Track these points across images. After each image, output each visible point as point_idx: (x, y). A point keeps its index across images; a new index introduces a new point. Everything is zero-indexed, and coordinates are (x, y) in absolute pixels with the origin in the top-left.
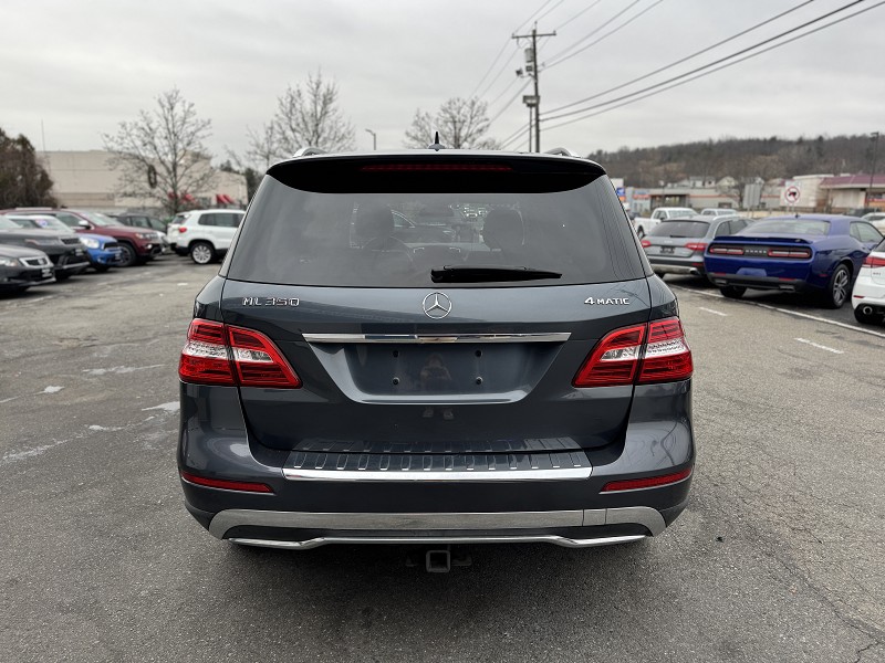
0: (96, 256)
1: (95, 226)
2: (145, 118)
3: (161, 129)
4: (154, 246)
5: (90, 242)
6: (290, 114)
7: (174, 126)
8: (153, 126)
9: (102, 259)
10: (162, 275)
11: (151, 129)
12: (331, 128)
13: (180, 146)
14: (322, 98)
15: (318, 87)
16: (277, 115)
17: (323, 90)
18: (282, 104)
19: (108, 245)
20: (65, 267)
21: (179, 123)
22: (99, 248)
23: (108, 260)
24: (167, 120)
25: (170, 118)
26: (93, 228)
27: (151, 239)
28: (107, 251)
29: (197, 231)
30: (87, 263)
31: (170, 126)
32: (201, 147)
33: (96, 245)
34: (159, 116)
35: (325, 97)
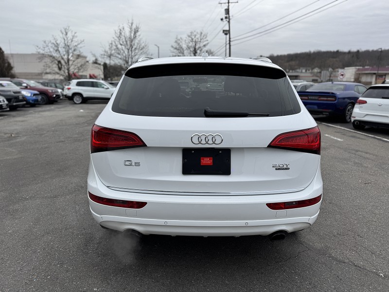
0: (29, 99)
1: (30, 86)
2: (55, 39)
3: (62, 44)
4: (56, 95)
5: (26, 93)
6: (119, 37)
7: (67, 42)
8: (58, 42)
9: (32, 101)
10: (59, 108)
11: (57, 44)
12: (138, 44)
13: (70, 51)
14: (134, 30)
15: (132, 25)
16: (114, 38)
17: (134, 26)
18: (116, 33)
19: (35, 95)
20: (15, 104)
21: (70, 41)
22: (31, 96)
23: (35, 101)
24: (64, 39)
25: (66, 39)
26: (29, 87)
27: (55, 92)
28: (34, 97)
29: (76, 89)
30: (25, 102)
31: (66, 42)
32: (80, 52)
33: (29, 95)
34: (61, 38)
35: (135, 29)
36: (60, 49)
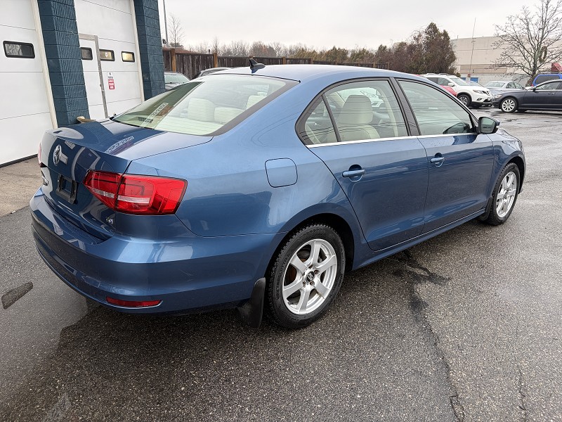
36: (530, 26)
